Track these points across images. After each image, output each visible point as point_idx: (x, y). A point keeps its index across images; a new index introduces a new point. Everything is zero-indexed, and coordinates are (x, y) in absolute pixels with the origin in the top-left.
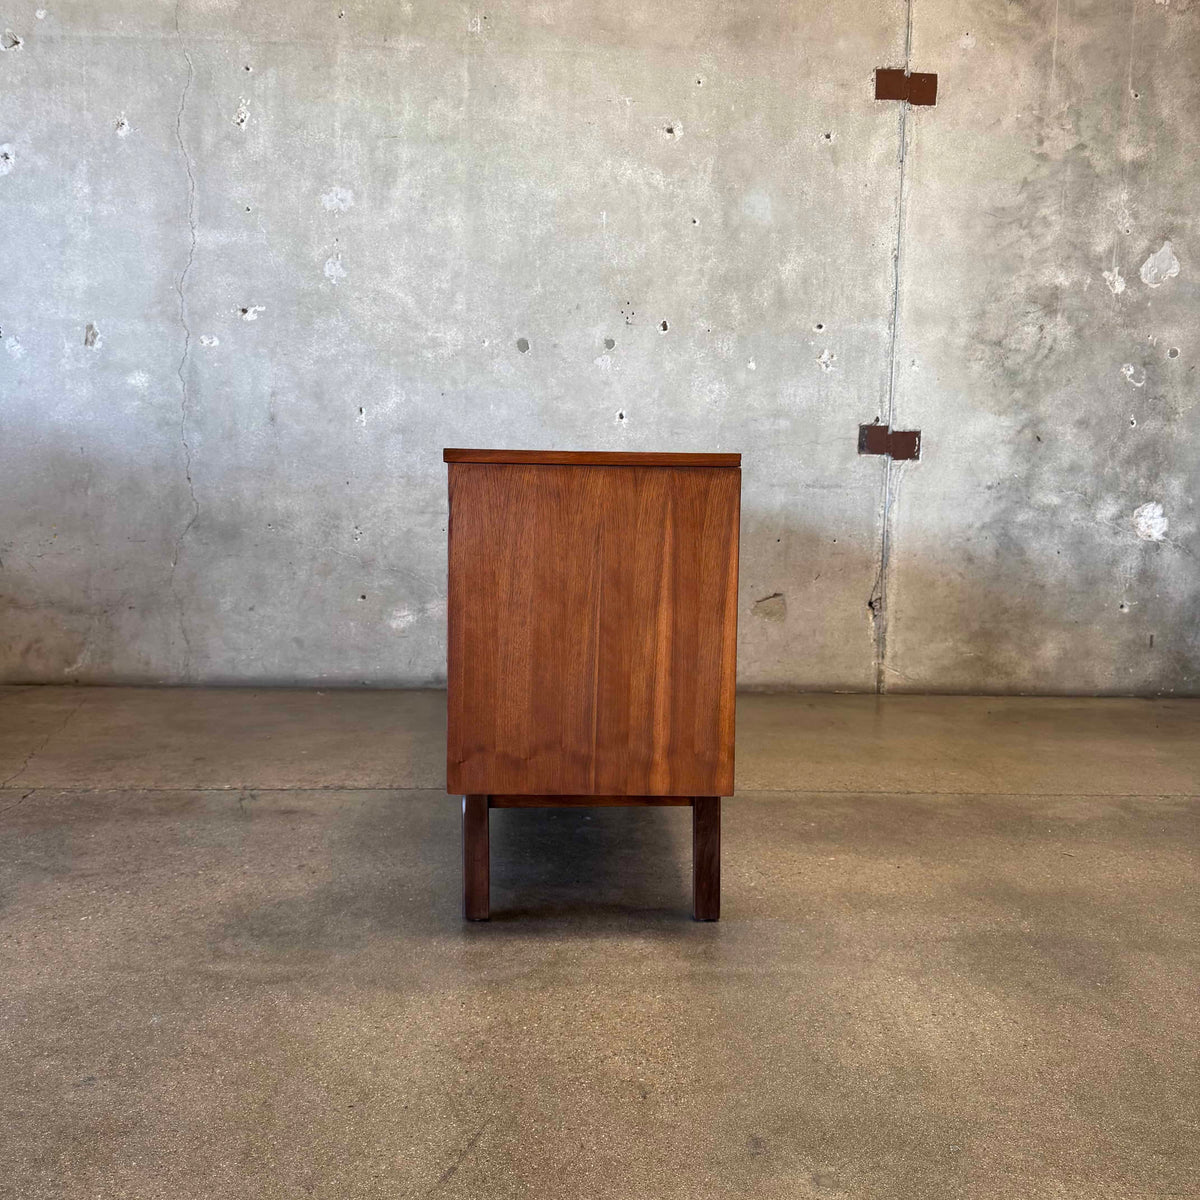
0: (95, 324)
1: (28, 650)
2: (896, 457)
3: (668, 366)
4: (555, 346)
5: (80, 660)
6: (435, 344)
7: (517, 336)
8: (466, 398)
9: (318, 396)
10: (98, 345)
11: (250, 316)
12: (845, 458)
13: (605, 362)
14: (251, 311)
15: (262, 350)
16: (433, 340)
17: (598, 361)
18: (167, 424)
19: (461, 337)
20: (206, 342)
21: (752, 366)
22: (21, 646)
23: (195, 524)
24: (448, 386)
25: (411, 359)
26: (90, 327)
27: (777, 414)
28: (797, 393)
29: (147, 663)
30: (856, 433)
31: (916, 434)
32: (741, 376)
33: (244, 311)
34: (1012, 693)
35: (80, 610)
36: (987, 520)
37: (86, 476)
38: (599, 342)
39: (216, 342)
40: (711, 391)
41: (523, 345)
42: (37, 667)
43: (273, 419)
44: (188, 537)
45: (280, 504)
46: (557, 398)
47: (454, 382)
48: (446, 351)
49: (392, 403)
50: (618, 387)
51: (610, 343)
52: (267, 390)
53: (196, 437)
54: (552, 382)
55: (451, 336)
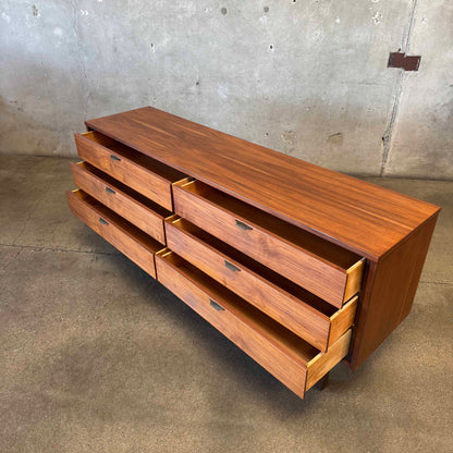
0: (36, 5)
2: (406, 70)
3: (295, 21)
4: (239, 11)
5: (58, 147)
6: (183, 11)
7: (221, 7)
8: (198, 38)
9: (133, 38)
10: (39, 15)
12: (381, 69)
13: (264, 19)
15: (107, 17)
16: (182, 9)
17: (261, 19)
18: (73, 52)
19: (195, 8)
20: (83, 13)
21: (338, 21)
23: (91, 96)
24: (190, 33)
25: (172, 19)
26: (34, 7)
27: (348, 47)
28: (360, 36)
30: (388, 57)
31: (419, 58)
32: (332, 27)
34: (442, 179)
36: (447, 101)
37: (46, 75)
38: (261, 9)
39: (87, 13)
40: (316, 34)
41: (224, 11)
42: (44, 150)
43: (115, 50)
44: (89, 102)
45: (123, 88)
46: (240, 38)
47: (192, 31)
48: (188, 15)
49: (165, 42)
50: (270, 33)
51: (266, 10)
52: (112, 36)
53: (86, 58)
54: (238, 30)
55: (190, 7)
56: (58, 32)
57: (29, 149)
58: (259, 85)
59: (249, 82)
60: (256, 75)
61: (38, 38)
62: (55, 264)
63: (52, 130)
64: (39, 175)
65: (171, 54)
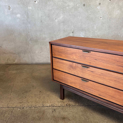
0: (10, 6)
1: (8, 60)
3: (110, 8)
4: (90, 5)
5: (16, 61)
6: (68, 6)
7: (83, 3)
8: (74, 16)
9: (49, 17)
10: (11, 9)
11: (36, 3)
13: (99, 7)
14: (36, 2)
15: (39, 9)
16: (68, 5)
17: (98, 7)
18: (24, 23)
19: (73, 4)
20: (29, 8)
22: (7, 59)
23: (31, 40)
24: (71, 14)
25: (64, 9)
26: (9, 6)
29: (26, 61)
33: (35, 2)
35: (15, 54)
37: (12, 33)
38: (98, 4)
39: (31, 8)
40: (117, 12)
41: (84, 5)
42: (10, 62)
43: (41, 21)
44: (30, 42)
45: (44, 36)
46: (90, 15)
47: (72, 13)
48: (71, 7)
49: (61, 17)
50: (101, 12)
51: (100, 4)
52: (40, 16)
53: (29, 25)
54: (89, 12)
55: (71, 4)
56: (19, 16)
57: (3, 62)
58: (96, 31)
59: (92, 30)
60: (95, 28)
61: (10, 18)
62: (34, 116)
63: (13, 54)
64: (10, 72)
65: (63, 22)
